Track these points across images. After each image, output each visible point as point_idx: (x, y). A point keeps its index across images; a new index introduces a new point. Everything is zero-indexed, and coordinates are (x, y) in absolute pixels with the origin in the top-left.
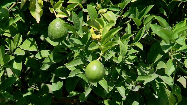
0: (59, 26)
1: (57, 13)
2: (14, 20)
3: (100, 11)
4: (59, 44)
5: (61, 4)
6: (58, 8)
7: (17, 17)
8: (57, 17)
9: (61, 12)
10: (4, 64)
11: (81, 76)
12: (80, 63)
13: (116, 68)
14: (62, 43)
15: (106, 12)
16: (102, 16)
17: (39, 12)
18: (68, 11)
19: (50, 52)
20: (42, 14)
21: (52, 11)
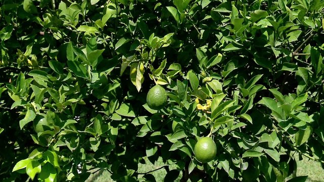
0: (159, 94)
1: (156, 80)
2: (113, 86)
3: (205, 79)
4: (158, 111)
5: (162, 71)
6: (158, 75)
7: (116, 83)
8: (157, 84)
9: (161, 79)
10: (102, 133)
11: (184, 150)
12: (183, 135)
13: (220, 141)
14: (160, 111)
15: (211, 81)
16: (206, 85)
17: (140, 80)
18: (168, 78)
19: (147, 119)
20: (143, 82)
21: (152, 77)
